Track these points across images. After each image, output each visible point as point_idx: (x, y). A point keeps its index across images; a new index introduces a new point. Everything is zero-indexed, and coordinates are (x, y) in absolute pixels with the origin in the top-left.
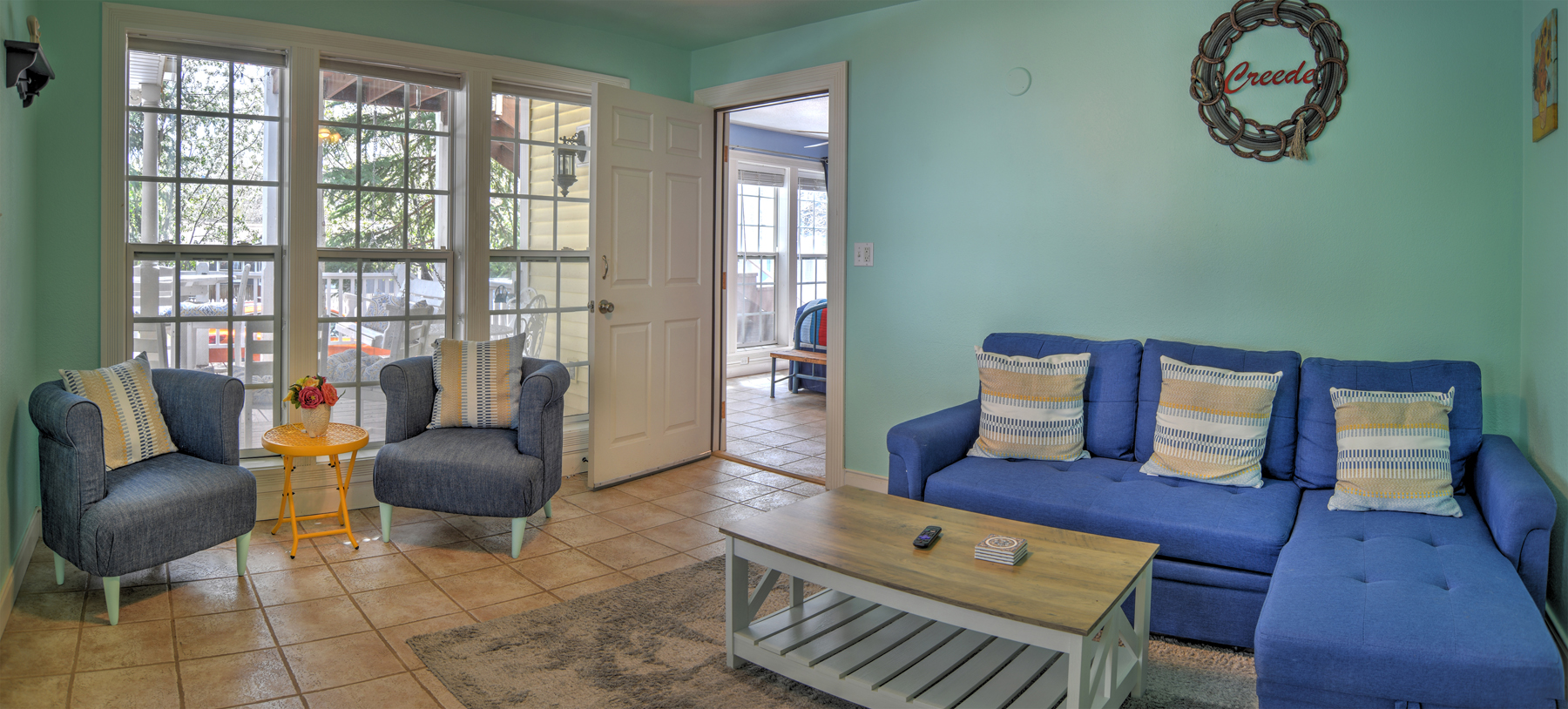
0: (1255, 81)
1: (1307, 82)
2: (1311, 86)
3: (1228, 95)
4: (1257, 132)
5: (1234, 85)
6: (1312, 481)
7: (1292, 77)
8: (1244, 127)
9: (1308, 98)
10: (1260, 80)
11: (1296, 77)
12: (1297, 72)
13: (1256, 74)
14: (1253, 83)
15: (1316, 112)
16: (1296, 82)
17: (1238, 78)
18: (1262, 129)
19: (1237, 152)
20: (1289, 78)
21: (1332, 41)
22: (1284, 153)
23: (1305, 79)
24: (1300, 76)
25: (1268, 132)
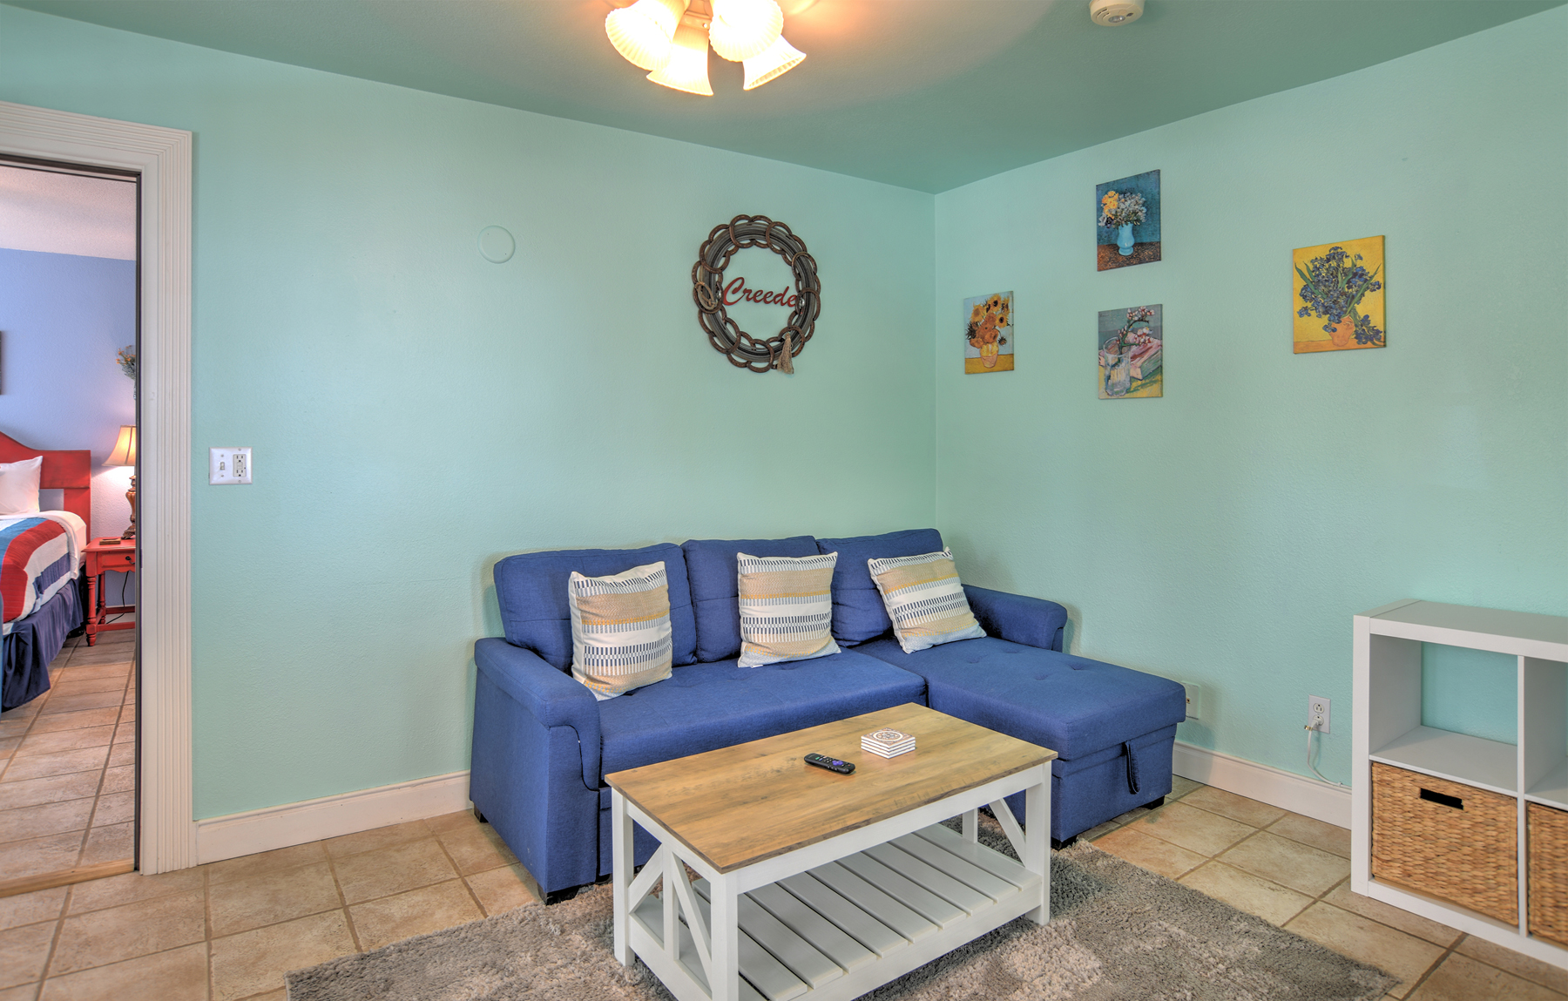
0: (750, 297)
1: (790, 306)
2: (793, 309)
3: (726, 307)
4: (749, 345)
5: (730, 297)
6: (856, 638)
7: (778, 299)
8: (740, 339)
9: (791, 318)
10: (754, 297)
11: (782, 299)
12: (783, 295)
13: (750, 291)
14: (748, 299)
15: (798, 333)
16: (783, 304)
17: (735, 292)
18: (754, 342)
19: (732, 361)
20: (777, 299)
21: (809, 274)
22: (772, 366)
23: (788, 302)
24: (785, 300)
25: (758, 346)
